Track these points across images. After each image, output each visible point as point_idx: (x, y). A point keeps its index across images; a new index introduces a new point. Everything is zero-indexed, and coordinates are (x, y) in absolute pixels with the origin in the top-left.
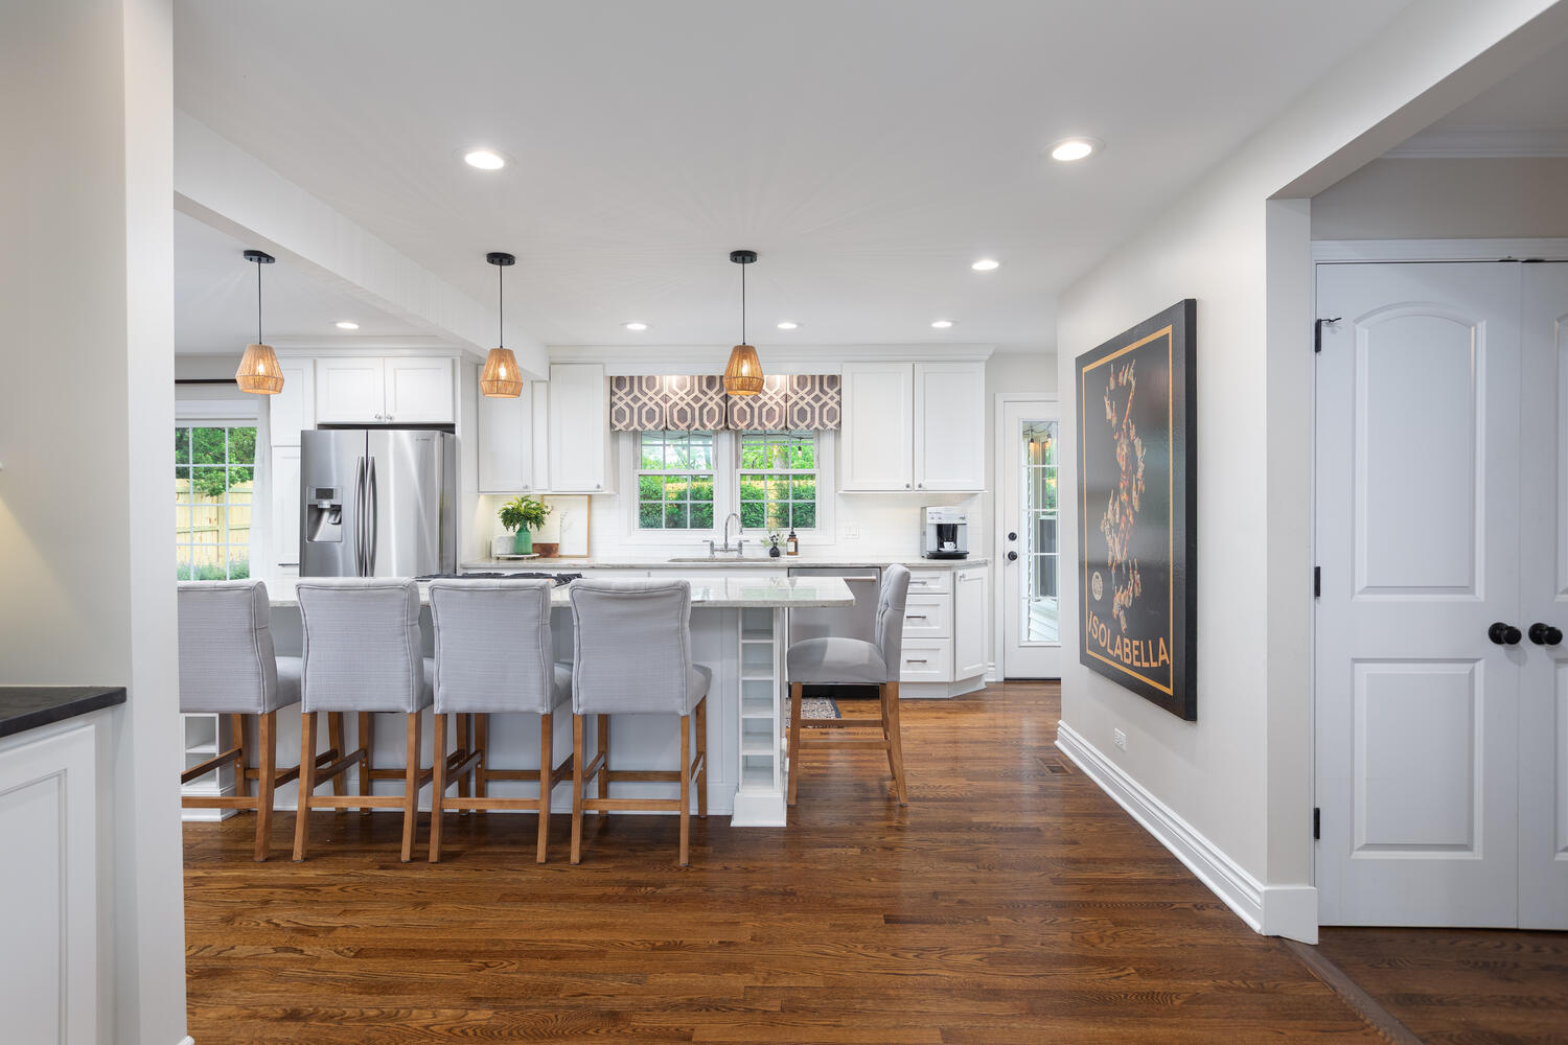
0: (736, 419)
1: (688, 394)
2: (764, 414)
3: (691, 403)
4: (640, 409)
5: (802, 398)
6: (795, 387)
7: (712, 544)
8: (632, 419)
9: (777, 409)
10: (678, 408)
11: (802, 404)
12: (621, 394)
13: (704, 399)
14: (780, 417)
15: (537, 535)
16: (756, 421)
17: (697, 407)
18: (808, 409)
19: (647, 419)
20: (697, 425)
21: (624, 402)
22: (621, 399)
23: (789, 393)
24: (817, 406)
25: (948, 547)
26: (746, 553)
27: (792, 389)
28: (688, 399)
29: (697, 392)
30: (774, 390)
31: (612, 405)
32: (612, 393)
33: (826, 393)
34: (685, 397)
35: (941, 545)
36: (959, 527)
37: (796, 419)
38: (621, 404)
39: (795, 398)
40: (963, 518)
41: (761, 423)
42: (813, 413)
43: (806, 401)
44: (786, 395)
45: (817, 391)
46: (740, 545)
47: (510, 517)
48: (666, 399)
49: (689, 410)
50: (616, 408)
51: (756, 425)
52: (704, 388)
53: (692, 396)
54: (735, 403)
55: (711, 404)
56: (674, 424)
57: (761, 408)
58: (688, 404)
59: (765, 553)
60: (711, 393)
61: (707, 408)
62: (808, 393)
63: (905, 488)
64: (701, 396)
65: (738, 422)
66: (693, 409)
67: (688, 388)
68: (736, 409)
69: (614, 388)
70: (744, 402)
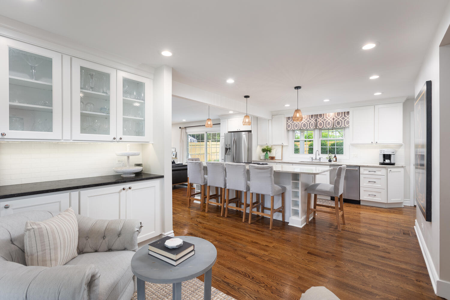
0: (319, 125)
1: (306, 120)
2: (327, 124)
3: (307, 122)
4: (294, 124)
5: (338, 119)
6: (336, 115)
7: (312, 158)
8: (292, 127)
9: (331, 122)
10: (303, 123)
11: (338, 120)
12: (289, 121)
13: (310, 121)
14: (332, 124)
15: (270, 155)
16: (325, 125)
17: (308, 123)
18: (340, 122)
19: (296, 127)
20: (308, 128)
22: (289, 122)
23: (334, 117)
24: (343, 121)
25: (387, 161)
26: (321, 161)
27: (335, 117)
28: (306, 121)
29: (308, 119)
30: (330, 117)
31: (287, 124)
32: (287, 121)
33: (346, 117)
34: (305, 121)
35: (384, 160)
36: (392, 155)
37: (336, 125)
38: (289, 124)
39: (336, 119)
40: (394, 152)
41: (326, 126)
42: (342, 122)
43: (340, 119)
44: (334, 118)
45: (343, 116)
46: (320, 158)
47: (264, 150)
48: (300, 122)
49: (306, 124)
50: (288, 124)
51: (325, 127)
52: (310, 118)
53: (307, 120)
54: (319, 121)
56: (302, 128)
57: (326, 122)
58: (306, 122)
59: (327, 161)
60: (312, 119)
61: (311, 123)
62: (340, 117)
63: (371, 143)
65: (319, 126)
66: (307, 124)
67: (306, 118)
68: (319, 123)
69: (288, 120)
70: (321, 121)
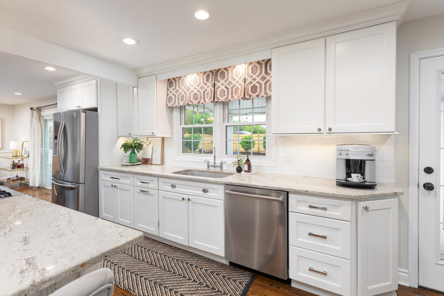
0: (218, 96)
1: (198, 85)
2: (234, 91)
3: (200, 90)
4: (179, 96)
5: (254, 79)
6: (250, 73)
7: (208, 163)
8: (175, 101)
9: (240, 87)
10: (194, 93)
11: (254, 83)
12: (171, 89)
14: (241, 92)
16: (230, 96)
17: (202, 91)
18: (258, 85)
20: (202, 101)
21: (172, 93)
22: (171, 92)
23: (247, 77)
24: (263, 83)
25: (355, 178)
27: (248, 75)
28: (198, 88)
29: (202, 84)
30: (239, 77)
31: (168, 95)
32: (168, 90)
33: (268, 74)
34: (197, 87)
35: (349, 175)
36: (367, 162)
37: (250, 92)
38: (171, 94)
39: (250, 80)
40: (371, 155)
41: (232, 97)
42: (261, 87)
43: (257, 81)
44: (245, 79)
45: (263, 74)
48: (188, 89)
49: (199, 94)
50: (169, 96)
51: (230, 98)
52: (205, 81)
53: (200, 86)
54: (219, 87)
55: (208, 90)
56: (191, 101)
57: (232, 88)
58: (198, 91)
59: (234, 170)
60: (208, 84)
61: (206, 91)
62: (258, 76)
63: (317, 132)
64: (204, 86)
65: (220, 97)
67: (198, 83)
68: (219, 90)
69: (169, 88)
70: (224, 86)
